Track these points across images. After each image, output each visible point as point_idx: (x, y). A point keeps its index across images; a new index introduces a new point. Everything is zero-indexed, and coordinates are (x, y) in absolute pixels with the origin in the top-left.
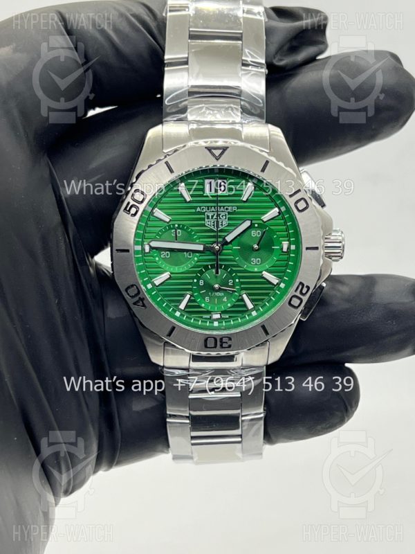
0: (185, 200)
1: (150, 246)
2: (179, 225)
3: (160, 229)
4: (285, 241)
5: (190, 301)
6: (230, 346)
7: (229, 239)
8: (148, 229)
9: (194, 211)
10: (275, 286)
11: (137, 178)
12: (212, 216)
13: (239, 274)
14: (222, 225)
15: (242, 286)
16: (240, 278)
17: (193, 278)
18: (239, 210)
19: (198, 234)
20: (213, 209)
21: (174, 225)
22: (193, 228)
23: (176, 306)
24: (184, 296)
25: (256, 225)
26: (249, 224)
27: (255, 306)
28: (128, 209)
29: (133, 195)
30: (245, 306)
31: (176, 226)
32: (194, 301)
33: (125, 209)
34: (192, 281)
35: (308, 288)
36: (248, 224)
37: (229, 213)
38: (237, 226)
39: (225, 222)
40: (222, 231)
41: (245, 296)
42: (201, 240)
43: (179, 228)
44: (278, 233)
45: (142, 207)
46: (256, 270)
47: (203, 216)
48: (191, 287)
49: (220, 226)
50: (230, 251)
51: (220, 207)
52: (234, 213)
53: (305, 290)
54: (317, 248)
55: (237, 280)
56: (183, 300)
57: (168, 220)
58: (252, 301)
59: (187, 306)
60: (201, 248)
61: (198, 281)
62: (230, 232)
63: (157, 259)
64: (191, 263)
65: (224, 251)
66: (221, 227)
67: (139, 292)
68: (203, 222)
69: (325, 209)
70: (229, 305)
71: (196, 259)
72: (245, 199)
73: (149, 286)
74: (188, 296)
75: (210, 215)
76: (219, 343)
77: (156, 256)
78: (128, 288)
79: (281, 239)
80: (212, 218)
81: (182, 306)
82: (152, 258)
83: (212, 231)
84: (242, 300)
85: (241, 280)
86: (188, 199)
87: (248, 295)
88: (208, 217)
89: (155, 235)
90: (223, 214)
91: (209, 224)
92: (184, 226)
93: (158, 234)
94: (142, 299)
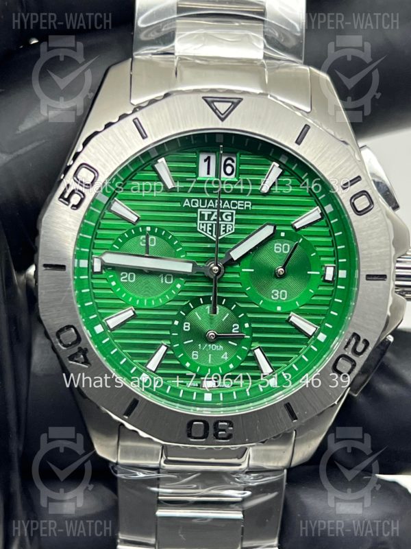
0: (165, 186)
1: (102, 262)
2: (153, 227)
3: (121, 233)
4: (330, 262)
5: (165, 356)
6: (229, 437)
7: (236, 254)
8: (99, 232)
9: (178, 205)
10: (309, 337)
11: (85, 144)
12: (210, 216)
13: (249, 315)
14: (225, 231)
15: (254, 335)
16: (251, 321)
17: (172, 319)
18: (254, 208)
19: (184, 245)
20: (211, 203)
21: (144, 227)
22: (176, 234)
23: (142, 364)
24: (156, 348)
25: (283, 234)
26: (272, 232)
27: (274, 369)
28: (66, 196)
29: (76, 174)
30: (258, 368)
31: (148, 229)
32: (173, 357)
33: (62, 196)
34: (170, 323)
35: (367, 343)
36: (268, 231)
37: (238, 212)
38: (251, 234)
39: (232, 227)
40: (224, 241)
41: (258, 353)
42: (189, 254)
43: (152, 233)
44: (318, 249)
45: (90, 194)
46: (279, 309)
47: (194, 215)
48: (168, 333)
49: (222, 233)
50: (238, 276)
51: (224, 200)
52: (247, 212)
53: (360, 347)
54: (383, 277)
55: (247, 325)
56: (153, 355)
57: (134, 219)
58: (269, 360)
59: (160, 365)
60: (188, 268)
61: (181, 324)
62: (237, 243)
63: (114, 283)
64: (170, 294)
65: (226, 276)
66: (223, 235)
67: (79, 339)
68: (194, 225)
69: (398, 212)
70: (231, 366)
71: (179, 286)
72: (265, 189)
73: (99, 329)
74: (163, 349)
75: (206, 213)
76: (211, 431)
77: (112, 279)
78: (61, 330)
79: (322, 259)
80: (209, 220)
81: (153, 365)
82: (105, 282)
83: (207, 240)
84: (254, 358)
85: (253, 325)
86: (170, 185)
87: (264, 350)
88: (202, 216)
89: (111, 242)
90: (228, 212)
91: (204, 228)
92: (160, 229)
93: (117, 243)
94: (84, 351)
